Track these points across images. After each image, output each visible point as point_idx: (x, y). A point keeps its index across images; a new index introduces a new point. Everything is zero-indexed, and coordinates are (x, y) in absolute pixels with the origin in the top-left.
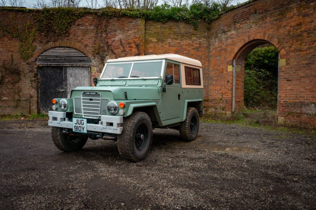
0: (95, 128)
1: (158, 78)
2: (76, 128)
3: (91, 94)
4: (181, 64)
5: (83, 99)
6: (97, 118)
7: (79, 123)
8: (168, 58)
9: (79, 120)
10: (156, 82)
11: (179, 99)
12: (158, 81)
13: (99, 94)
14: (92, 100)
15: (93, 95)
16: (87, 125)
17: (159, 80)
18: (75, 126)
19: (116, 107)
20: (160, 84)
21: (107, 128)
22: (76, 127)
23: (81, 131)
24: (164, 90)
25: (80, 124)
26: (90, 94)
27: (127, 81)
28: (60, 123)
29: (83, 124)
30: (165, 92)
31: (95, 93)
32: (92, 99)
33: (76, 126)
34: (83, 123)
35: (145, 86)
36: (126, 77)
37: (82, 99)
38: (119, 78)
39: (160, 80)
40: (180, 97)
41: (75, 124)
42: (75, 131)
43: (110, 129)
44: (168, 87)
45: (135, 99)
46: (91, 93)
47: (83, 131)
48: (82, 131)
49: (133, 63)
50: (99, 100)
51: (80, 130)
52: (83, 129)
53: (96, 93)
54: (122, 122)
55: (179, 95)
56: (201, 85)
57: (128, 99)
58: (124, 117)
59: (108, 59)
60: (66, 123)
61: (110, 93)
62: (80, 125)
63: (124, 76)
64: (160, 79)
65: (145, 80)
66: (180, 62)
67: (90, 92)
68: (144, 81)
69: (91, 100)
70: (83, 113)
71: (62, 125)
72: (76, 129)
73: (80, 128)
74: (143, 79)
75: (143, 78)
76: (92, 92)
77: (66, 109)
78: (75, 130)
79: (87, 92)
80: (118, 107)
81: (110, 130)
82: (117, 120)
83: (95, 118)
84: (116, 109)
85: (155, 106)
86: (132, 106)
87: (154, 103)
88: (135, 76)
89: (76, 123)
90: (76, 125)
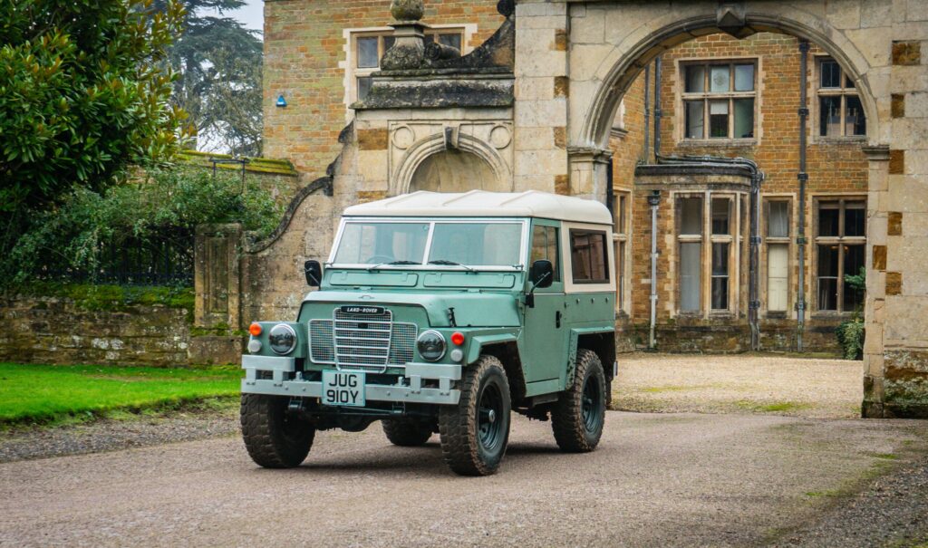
0: (389, 394)
1: (514, 269)
2: (333, 396)
3: (365, 313)
4: (562, 223)
5: (338, 324)
6: (382, 372)
7: (343, 383)
8: (536, 215)
9: (343, 376)
10: (508, 281)
11: (558, 325)
12: (512, 277)
13: (387, 313)
14: (366, 328)
15: (370, 316)
16: (365, 388)
17: (516, 275)
18: (329, 391)
19: (441, 342)
20: (519, 287)
21: (422, 392)
22: (331, 393)
23: (347, 401)
24: (529, 301)
25: (345, 385)
26: (360, 312)
27: (421, 274)
28: (281, 385)
29: (355, 386)
30: (532, 305)
31: (376, 311)
32: (367, 324)
33: (332, 391)
34: (355, 382)
35: (478, 290)
36: (414, 264)
37: (334, 325)
38: (395, 263)
39: (518, 277)
40: (562, 320)
41: (331, 385)
42: (330, 403)
43: (430, 394)
44: (539, 293)
45: (469, 326)
46: (364, 310)
47: (354, 402)
48: (351, 401)
49: (433, 223)
50: (387, 326)
51: (344, 399)
52: (354, 397)
53: (380, 310)
54: (459, 378)
55: (558, 315)
56: (609, 282)
57: (458, 324)
58: (463, 367)
59: (346, 207)
60: (300, 385)
61: (419, 310)
62: (347, 388)
63: (409, 260)
64: (519, 272)
65: (476, 272)
66: (559, 220)
67: (361, 308)
68: (469, 276)
69: (361, 326)
70: (336, 359)
71: (287, 389)
72: (331, 399)
73: (344, 395)
74: (467, 272)
75: (470, 267)
76: (366, 308)
77: (292, 349)
78: (328, 400)
79: (350, 307)
80: (446, 343)
81: (430, 396)
82: (447, 372)
83: (377, 372)
84: (439, 346)
85: (513, 343)
86: (477, 342)
87: (509, 337)
88: (445, 260)
89: (333, 383)
90: (334, 388)
